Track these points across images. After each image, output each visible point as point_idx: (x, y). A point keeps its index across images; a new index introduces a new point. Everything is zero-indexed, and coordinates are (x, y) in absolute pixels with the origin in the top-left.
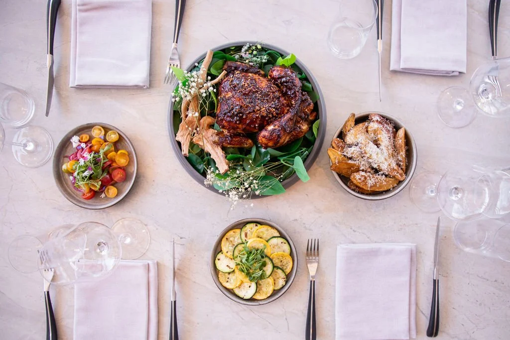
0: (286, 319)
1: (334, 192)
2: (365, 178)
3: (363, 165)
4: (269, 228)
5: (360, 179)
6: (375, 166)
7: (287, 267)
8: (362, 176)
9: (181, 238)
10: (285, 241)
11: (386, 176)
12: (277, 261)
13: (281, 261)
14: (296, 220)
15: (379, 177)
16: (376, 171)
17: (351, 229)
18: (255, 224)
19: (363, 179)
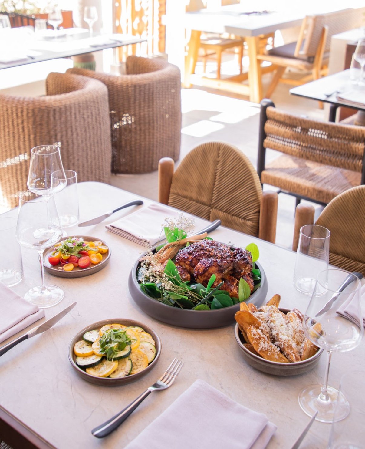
0: (93, 411)
1: (227, 354)
2: (260, 338)
3: (264, 326)
4: (151, 338)
5: (255, 335)
6: (274, 333)
7: (137, 368)
8: (259, 334)
9: (79, 315)
10: (155, 351)
11: (282, 351)
12: (134, 357)
13: (137, 360)
14: (178, 353)
15: (274, 347)
16: (273, 340)
17: (220, 384)
18: (142, 330)
19: (257, 336)
